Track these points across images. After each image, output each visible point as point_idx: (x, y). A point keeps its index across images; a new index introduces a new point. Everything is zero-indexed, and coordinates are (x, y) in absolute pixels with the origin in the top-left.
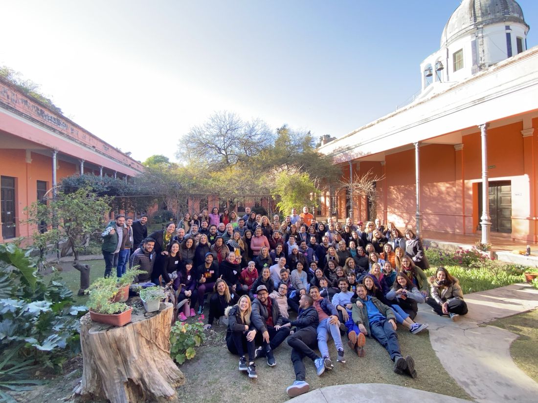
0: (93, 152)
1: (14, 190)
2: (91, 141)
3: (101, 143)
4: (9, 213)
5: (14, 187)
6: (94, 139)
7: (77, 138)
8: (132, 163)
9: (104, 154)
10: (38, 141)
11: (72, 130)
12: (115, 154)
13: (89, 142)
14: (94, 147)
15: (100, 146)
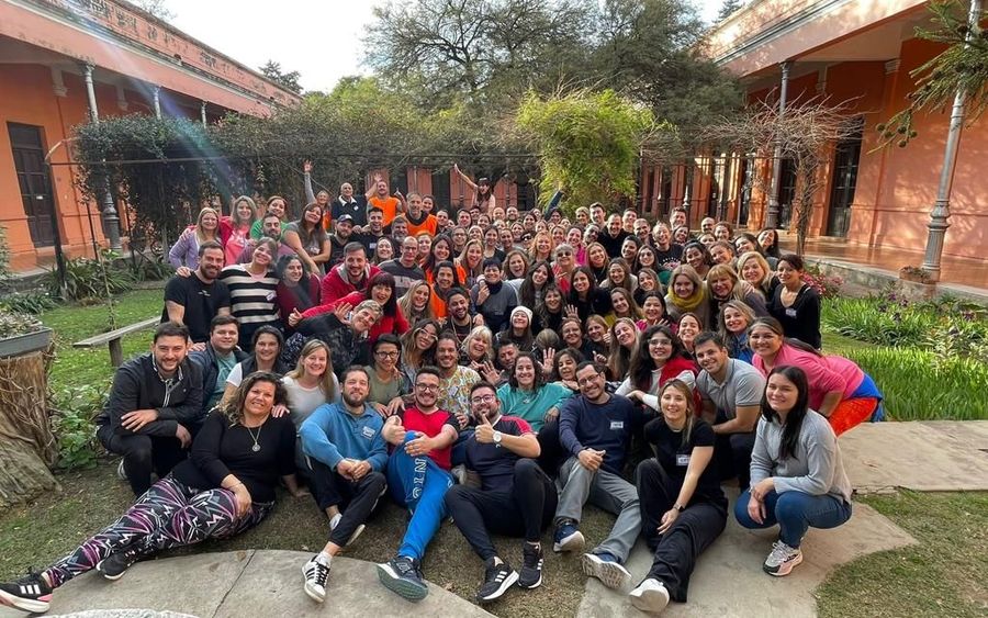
0: (176, 68)
1: (42, 151)
2: (170, 43)
3: (195, 48)
4: (41, 198)
5: (40, 146)
6: (176, 38)
7: (135, 37)
8: (280, 95)
9: (203, 73)
10: (44, 42)
11: (120, 17)
12: (231, 74)
13: (165, 45)
14: (177, 57)
15: (192, 56)
